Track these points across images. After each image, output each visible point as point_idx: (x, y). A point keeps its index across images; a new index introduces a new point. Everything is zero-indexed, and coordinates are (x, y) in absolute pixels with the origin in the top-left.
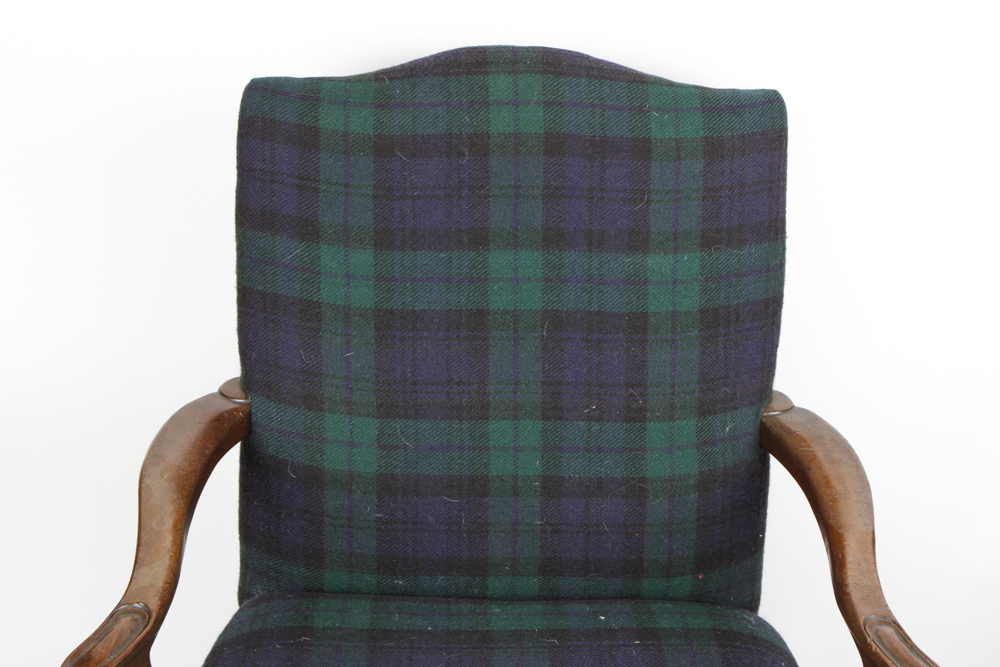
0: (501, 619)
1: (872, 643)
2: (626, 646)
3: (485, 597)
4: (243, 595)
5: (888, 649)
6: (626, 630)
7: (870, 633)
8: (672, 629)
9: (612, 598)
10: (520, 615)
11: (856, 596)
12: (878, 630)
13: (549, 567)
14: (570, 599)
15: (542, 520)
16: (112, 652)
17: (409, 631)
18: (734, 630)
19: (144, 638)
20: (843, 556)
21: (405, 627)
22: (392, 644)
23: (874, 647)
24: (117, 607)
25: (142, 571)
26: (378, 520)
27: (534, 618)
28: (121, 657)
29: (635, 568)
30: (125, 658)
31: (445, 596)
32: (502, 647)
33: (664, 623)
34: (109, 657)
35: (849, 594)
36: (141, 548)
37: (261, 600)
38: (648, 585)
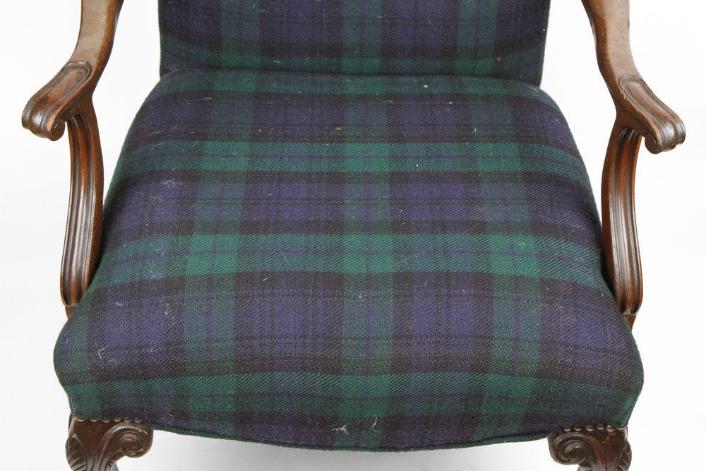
0: (351, 86)
1: (624, 94)
2: (443, 105)
3: (340, 73)
4: (163, 71)
5: (635, 98)
6: (443, 94)
7: (623, 87)
8: (477, 95)
9: (433, 74)
10: (365, 84)
11: (613, 61)
12: (629, 85)
13: (388, 51)
14: (402, 74)
15: (382, 15)
16: (63, 95)
17: (284, 94)
18: (522, 96)
19: (87, 85)
20: (605, 34)
21: (281, 91)
22: (272, 103)
23: (625, 96)
24: (67, 64)
25: (84, 40)
26: (261, 15)
27: (376, 86)
28: (70, 98)
29: (450, 53)
30: (73, 99)
31: (311, 72)
32: (352, 105)
33: (471, 90)
34: (62, 98)
35: (608, 60)
36: (83, 24)
37: (176, 73)
38: (460, 65)
